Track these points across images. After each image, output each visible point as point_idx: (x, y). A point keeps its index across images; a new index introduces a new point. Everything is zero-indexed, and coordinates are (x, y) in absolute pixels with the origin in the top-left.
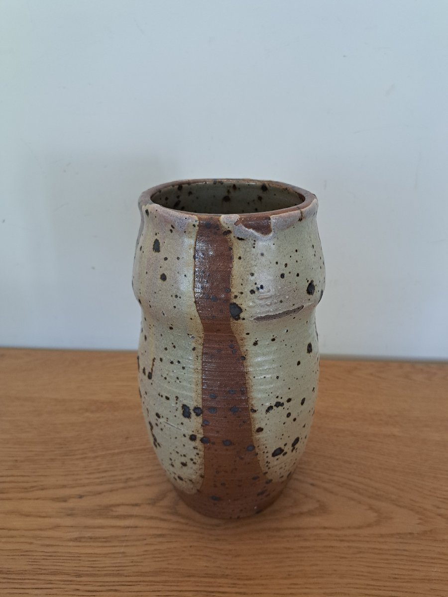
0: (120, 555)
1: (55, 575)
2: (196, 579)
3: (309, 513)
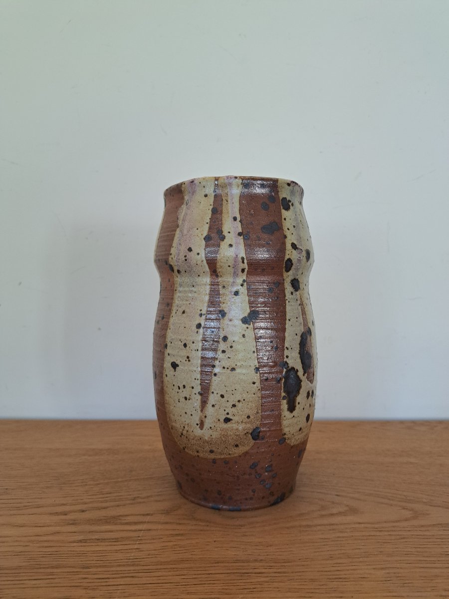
0: (134, 551)
1: (57, 568)
2: (227, 564)
3: (340, 514)
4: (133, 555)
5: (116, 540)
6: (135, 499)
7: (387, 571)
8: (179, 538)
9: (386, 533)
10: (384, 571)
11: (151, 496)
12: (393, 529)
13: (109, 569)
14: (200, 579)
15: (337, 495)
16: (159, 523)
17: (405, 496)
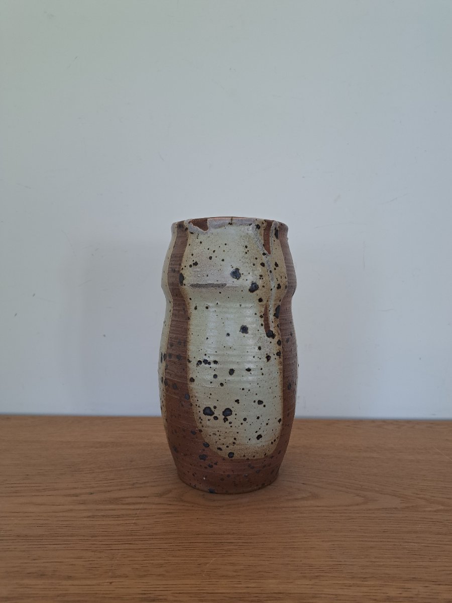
0: (132, 525)
1: (71, 536)
2: (205, 536)
3: (303, 499)
4: (131, 528)
5: (118, 516)
6: (133, 484)
7: (333, 543)
8: (169, 515)
9: (338, 515)
10: (330, 543)
11: (148, 482)
12: (345, 511)
13: (112, 538)
14: (184, 546)
15: (303, 484)
16: (153, 504)
17: (360, 485)
